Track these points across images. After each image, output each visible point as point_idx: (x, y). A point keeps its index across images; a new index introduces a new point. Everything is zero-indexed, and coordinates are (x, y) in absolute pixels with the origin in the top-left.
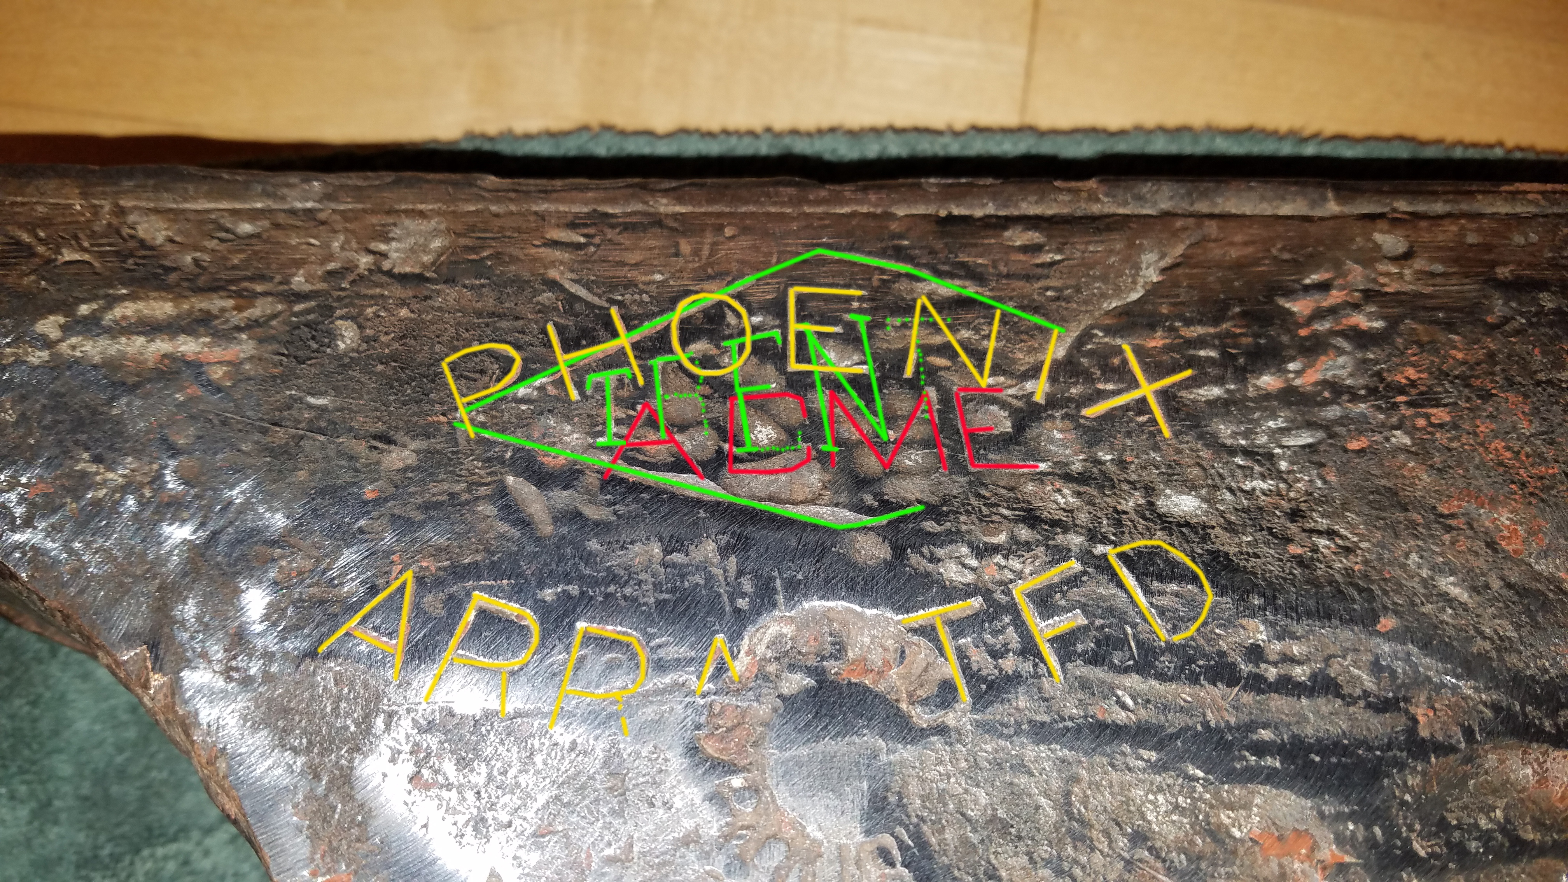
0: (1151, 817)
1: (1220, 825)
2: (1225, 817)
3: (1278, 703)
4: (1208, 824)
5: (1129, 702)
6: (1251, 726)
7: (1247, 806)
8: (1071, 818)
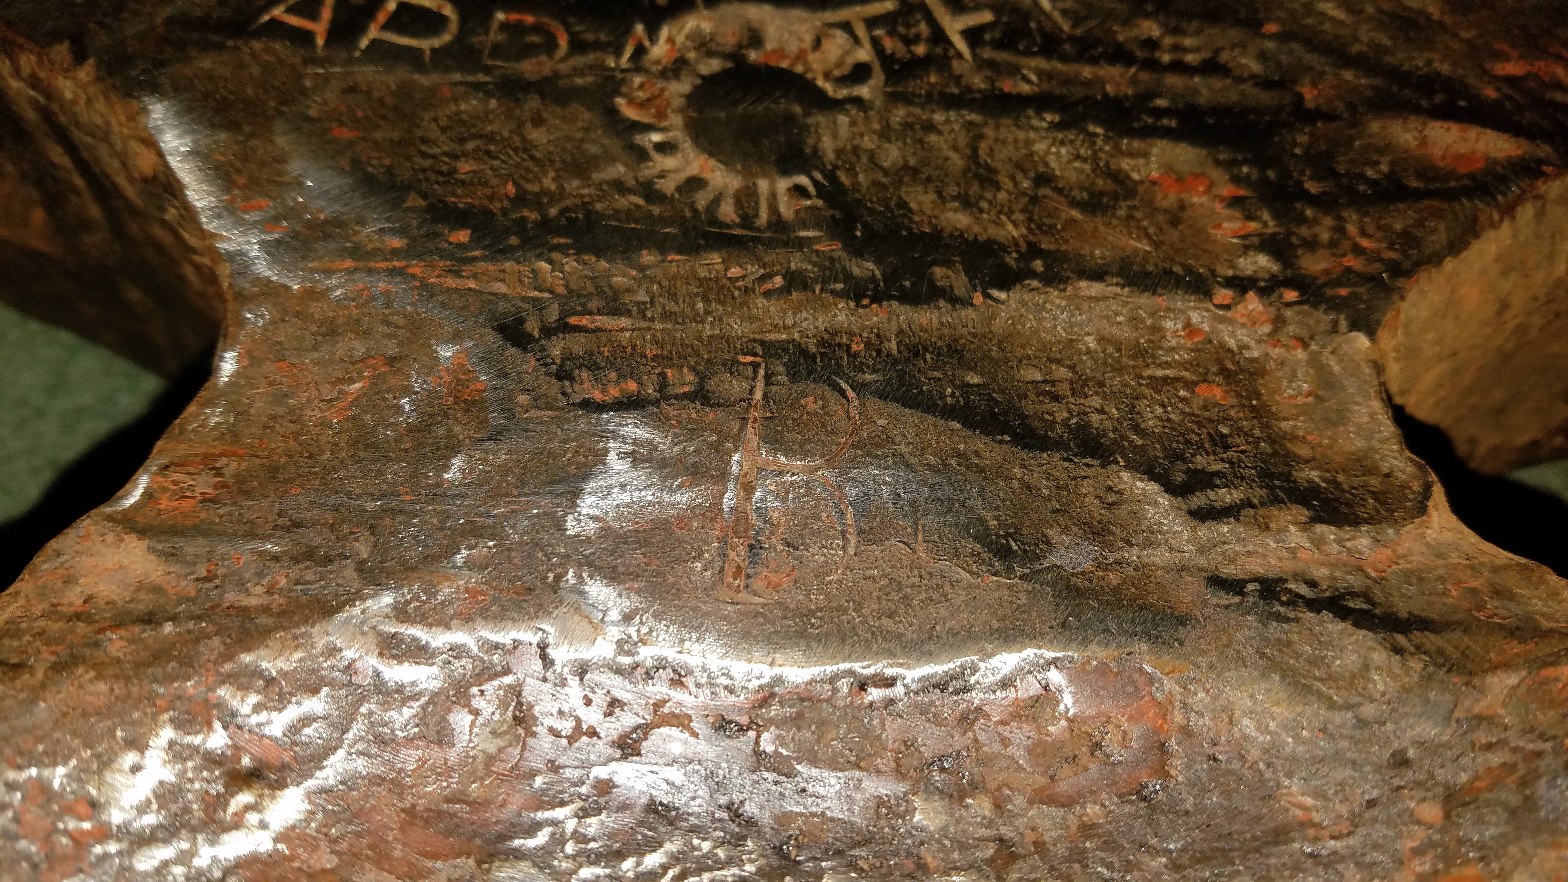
0: (1053, 165)
1: (1120, 170)
2: (1126, 164)
3: (1173, 80)
4: (1109, 169)
5: (1034, 78)
6: (1148, 95)
7: (1146, 155)
8: (978, 165)
